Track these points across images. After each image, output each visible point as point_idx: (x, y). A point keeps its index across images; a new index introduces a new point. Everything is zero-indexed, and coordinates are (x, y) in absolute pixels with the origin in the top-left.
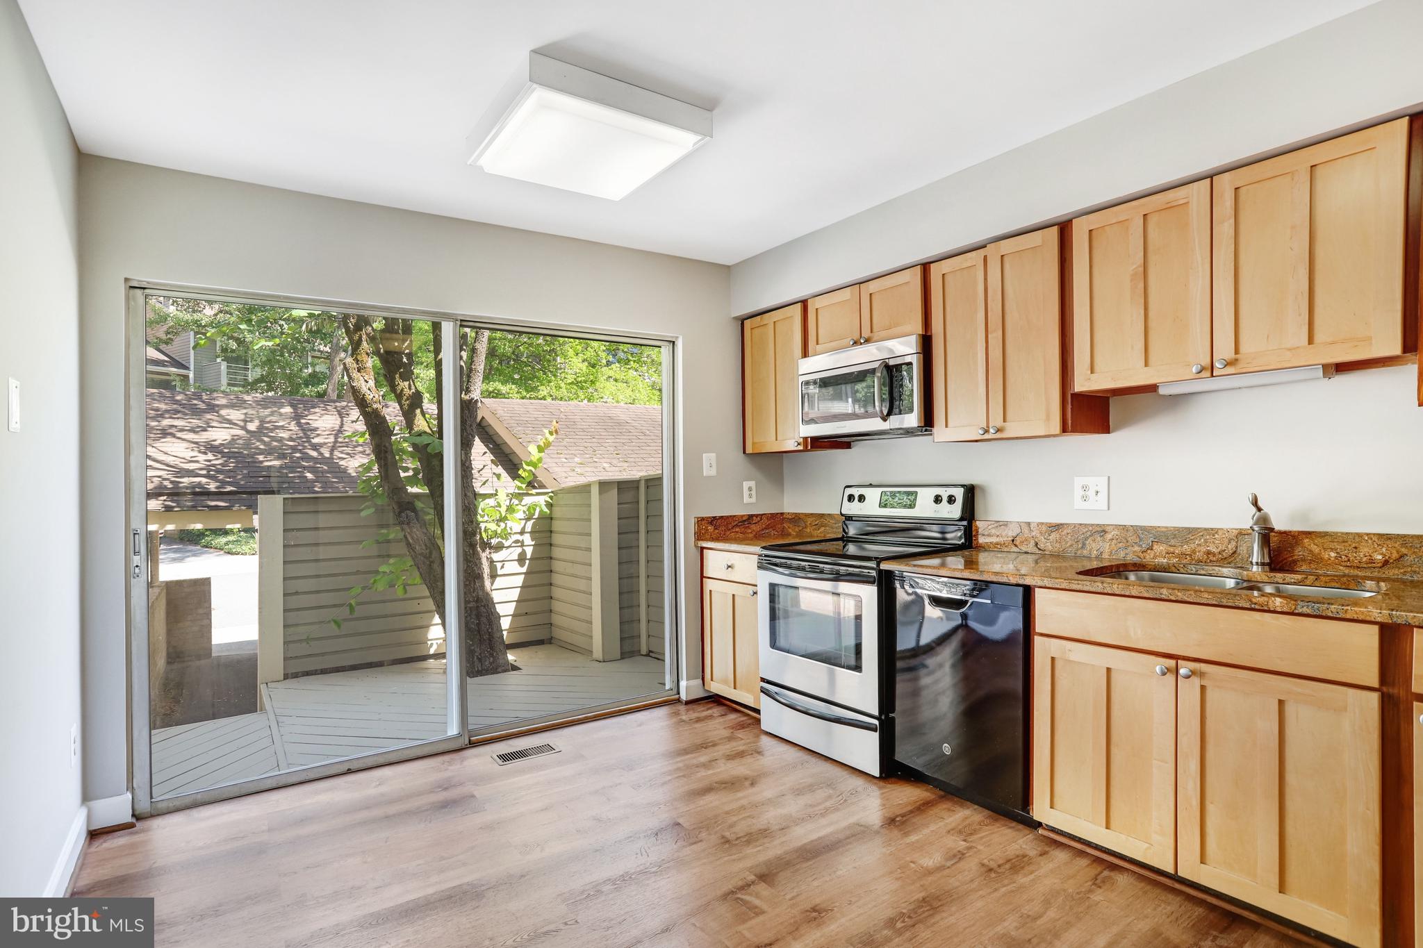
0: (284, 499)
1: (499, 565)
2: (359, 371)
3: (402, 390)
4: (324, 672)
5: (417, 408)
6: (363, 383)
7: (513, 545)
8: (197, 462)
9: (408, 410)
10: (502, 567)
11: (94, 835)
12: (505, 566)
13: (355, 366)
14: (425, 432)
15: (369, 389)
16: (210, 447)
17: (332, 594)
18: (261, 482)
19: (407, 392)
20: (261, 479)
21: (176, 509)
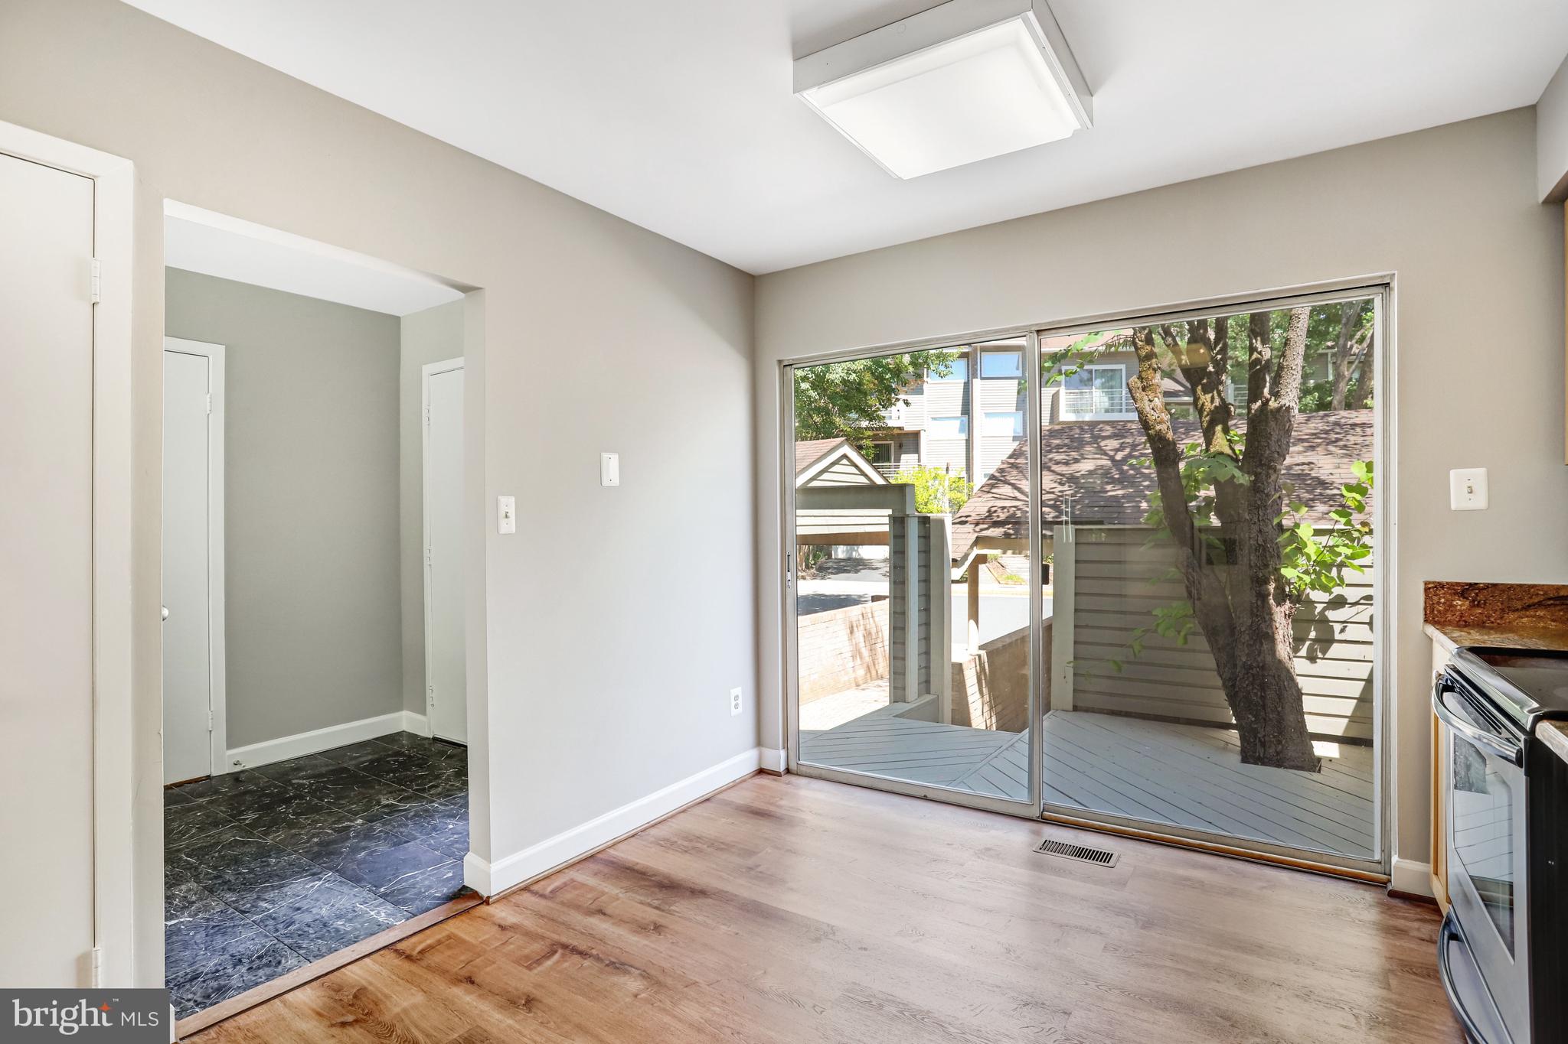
0: (1076, 530)
1: (1337, 627)
2: (1144, 390)
3: (1203, 405)
4: (1128, 715)
5: (1217, 425)
6: (1147, 403)
7: (1362, 601)
8: (1053, 493)
9: (1208, 426)
10: (1342, 631)
11: (761, 772)
12: (1347, 629)
13: (1139, 384)
14: (1221, 453)
15: (1153, 409)
16: (1072, 479)
17: (1118, 633)
18: (1097, 511)
19: (1208, 406)
20: (1096, 509)
21: (1013, 537)
